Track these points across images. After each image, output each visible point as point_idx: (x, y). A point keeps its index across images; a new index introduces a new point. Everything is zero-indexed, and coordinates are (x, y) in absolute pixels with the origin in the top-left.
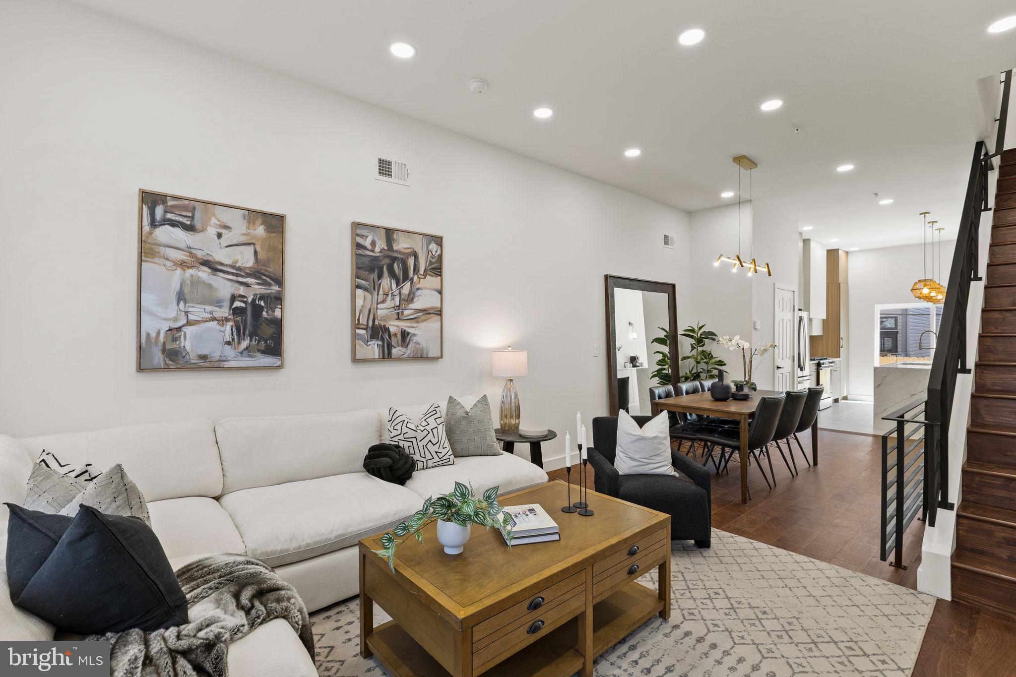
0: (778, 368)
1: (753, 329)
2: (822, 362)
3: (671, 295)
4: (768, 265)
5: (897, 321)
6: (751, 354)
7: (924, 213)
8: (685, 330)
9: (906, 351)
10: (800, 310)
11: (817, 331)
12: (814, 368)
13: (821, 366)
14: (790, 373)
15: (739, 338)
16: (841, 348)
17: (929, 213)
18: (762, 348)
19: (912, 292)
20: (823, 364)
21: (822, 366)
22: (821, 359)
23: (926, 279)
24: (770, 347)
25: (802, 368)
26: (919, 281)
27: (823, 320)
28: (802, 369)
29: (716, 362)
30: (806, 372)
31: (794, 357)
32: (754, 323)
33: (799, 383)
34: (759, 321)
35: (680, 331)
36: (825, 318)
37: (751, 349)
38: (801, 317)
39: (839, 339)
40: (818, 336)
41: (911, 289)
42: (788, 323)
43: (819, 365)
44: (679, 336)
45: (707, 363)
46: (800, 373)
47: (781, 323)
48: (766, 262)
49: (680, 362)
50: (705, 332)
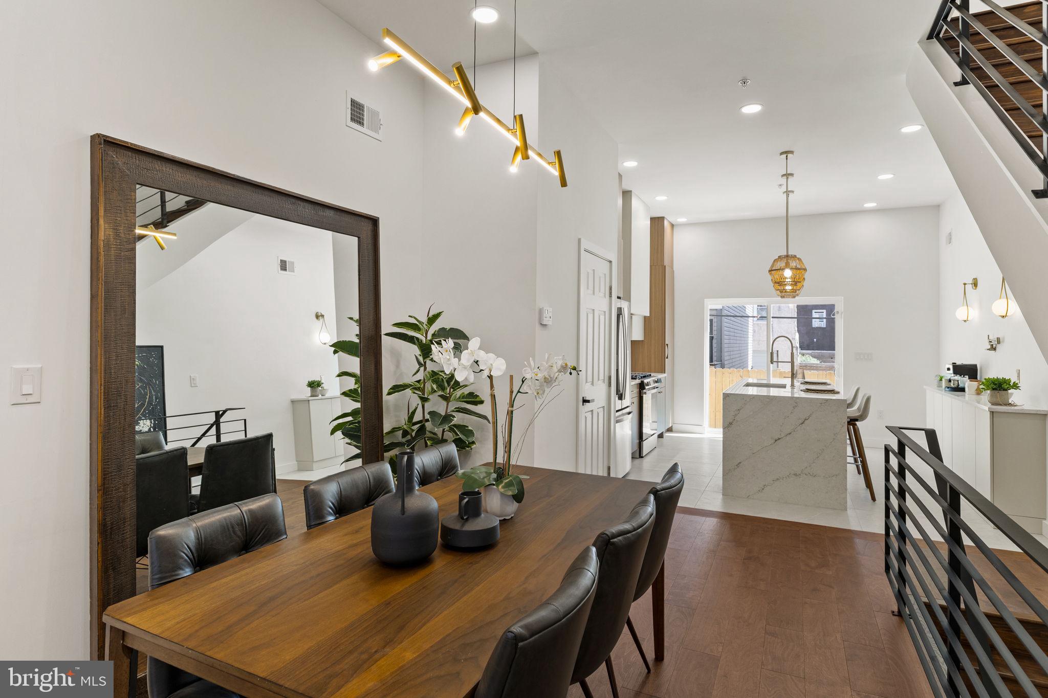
0: (585, 401)
1: (537, 325)
2: (646, 381)
3: (368, 240)
4: (558, 154)
5: (712, 325)
6: (512, 392)
7: (786, 152)
8: (397, 325)
9: (721, 361)
10: (619, 298)
11: (638, 334)
12: (636, 390)
13: (644, 389)
14: (603, 407)
15: (478, 345)
16: (666, 359)
17: (792, 152)
18: (540, 376)
19: (771, 274)
20: (648, 385)
21: (647, 387)
22: (644, 377)
23: (790, 253)
24: (560, 371)
25: (622, 395)
26: (780, 257)
27: (645, 317)
28: (621, 397)
29: (463, 397)
30: (627, 401)
31: (610, 378)
32: (541, 312)
33: (617, 422)
34: (551, 310)
35: (387, 327)
36: (648, 315)
37: (511, 377)
38: (621, 308)
39: (664, 345)
40: (639, 341)
41: (768, 268)
42: (602, 317)
43: (642, 386)
44: (384, 337)
45: (446, 398)
46: (619, 404)
47: (591, 316)
48: (557, 149)
49: (385, 397)
50: (443, 330)
